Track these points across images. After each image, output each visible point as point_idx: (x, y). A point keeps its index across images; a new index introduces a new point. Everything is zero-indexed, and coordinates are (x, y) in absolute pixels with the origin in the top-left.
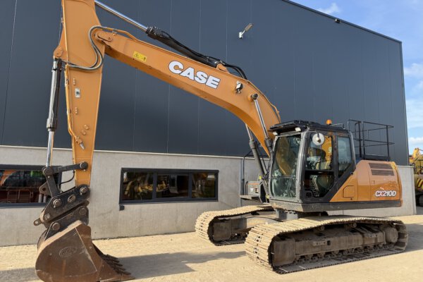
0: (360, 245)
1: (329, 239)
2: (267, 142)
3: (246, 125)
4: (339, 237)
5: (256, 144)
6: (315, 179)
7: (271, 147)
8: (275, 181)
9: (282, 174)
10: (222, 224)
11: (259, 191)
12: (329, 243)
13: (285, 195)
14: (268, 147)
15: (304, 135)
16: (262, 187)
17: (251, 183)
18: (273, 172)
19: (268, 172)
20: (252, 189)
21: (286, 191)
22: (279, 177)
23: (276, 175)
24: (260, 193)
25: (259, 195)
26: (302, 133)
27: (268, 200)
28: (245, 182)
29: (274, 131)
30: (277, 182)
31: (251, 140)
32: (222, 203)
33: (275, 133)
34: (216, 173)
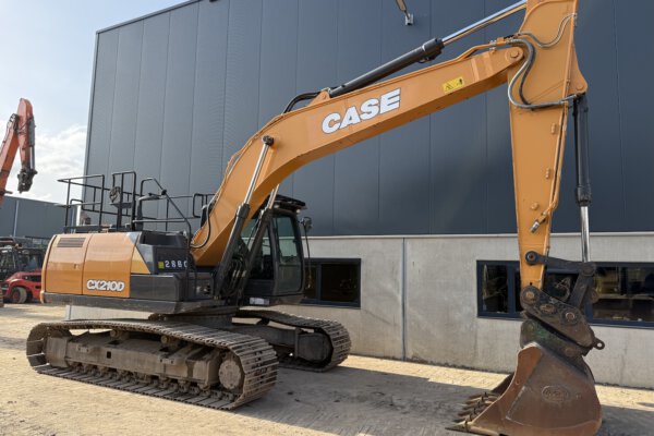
0: (157, 371)
1: (109, 350)
12: (109, 355)
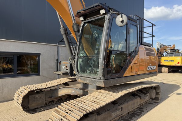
2: (75, 27)
3: (57, 12)
4: (128, 102)
5: (66, 30)
6: (113, 58)
7: (78, 31)
8: (80, 60)
9: (87, 55)
10: (37, 96)
11: (68, 68)
13: (88, 72)
14: (75, 32)
15: (107, 17)
16: (71, 65)
17: (63, 62)
18: (79, 53)
19: (75, 53)
20: (64, 67)
21: (90, 69)
22: (84, 57)
23: (81, 55)
24: (69, 69)
25: (68, 71)
26: (106, 16)
27: (75, 75)
28: (59, 61)
29: (80, 16)
30: (82, 61)
31: (62, 26)
32: (43, 76)
33: (82, 19)
34: (38, 55)
